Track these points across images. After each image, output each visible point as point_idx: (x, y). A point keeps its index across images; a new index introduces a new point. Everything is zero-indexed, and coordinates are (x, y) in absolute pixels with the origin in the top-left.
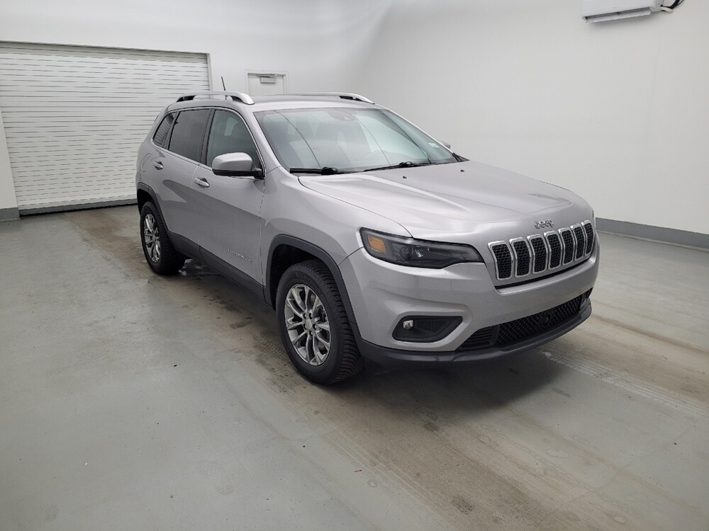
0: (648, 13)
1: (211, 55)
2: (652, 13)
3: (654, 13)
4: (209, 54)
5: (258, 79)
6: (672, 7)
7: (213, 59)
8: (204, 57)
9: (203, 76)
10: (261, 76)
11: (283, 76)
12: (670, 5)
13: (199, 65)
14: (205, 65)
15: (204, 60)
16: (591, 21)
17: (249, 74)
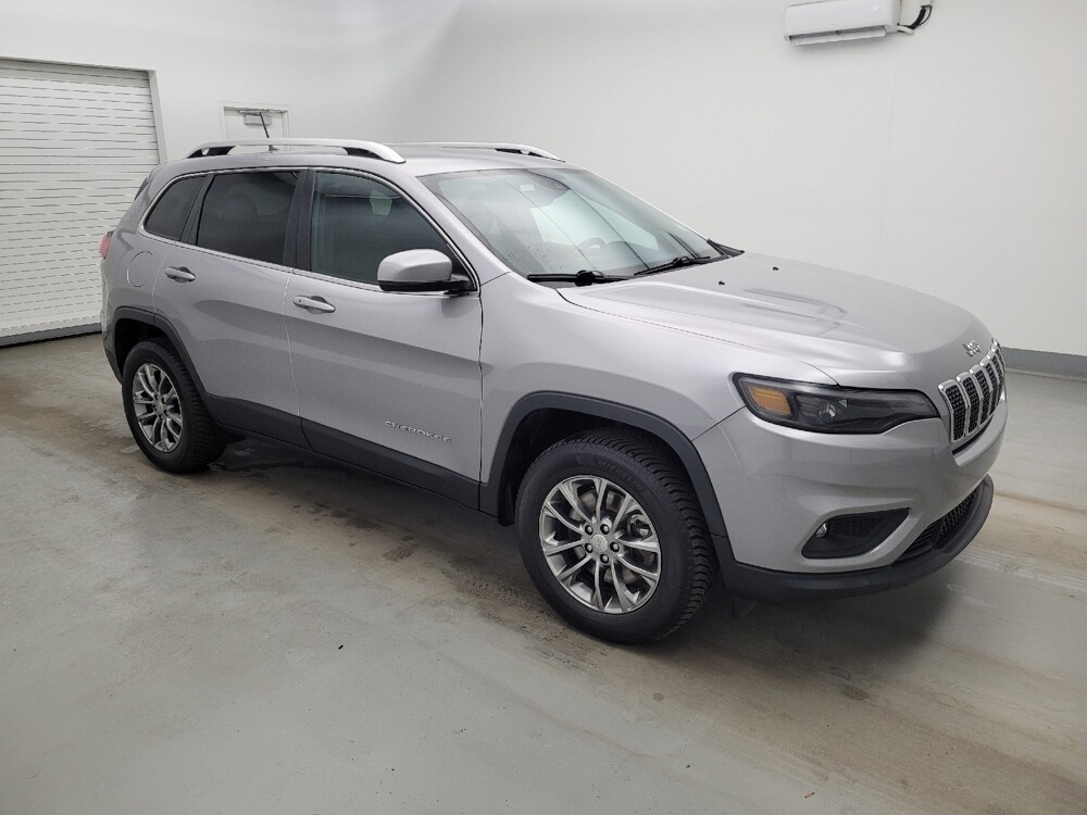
0: (881, 34)
1: (157, 73)
2: (887, 34)
3: (889, 34)
4: (153, 72)
5: (241, 118)
6: (913, 27)
7: (161, 81)
8: (145, 76)
9: (139, 110)
10: (247, 112)
11: (282, 113)
12: (910, 24)
13: (133, 92)
14: (144, 91)
15: (143, 83)
16: (797, 42)
17: (226, 109)
